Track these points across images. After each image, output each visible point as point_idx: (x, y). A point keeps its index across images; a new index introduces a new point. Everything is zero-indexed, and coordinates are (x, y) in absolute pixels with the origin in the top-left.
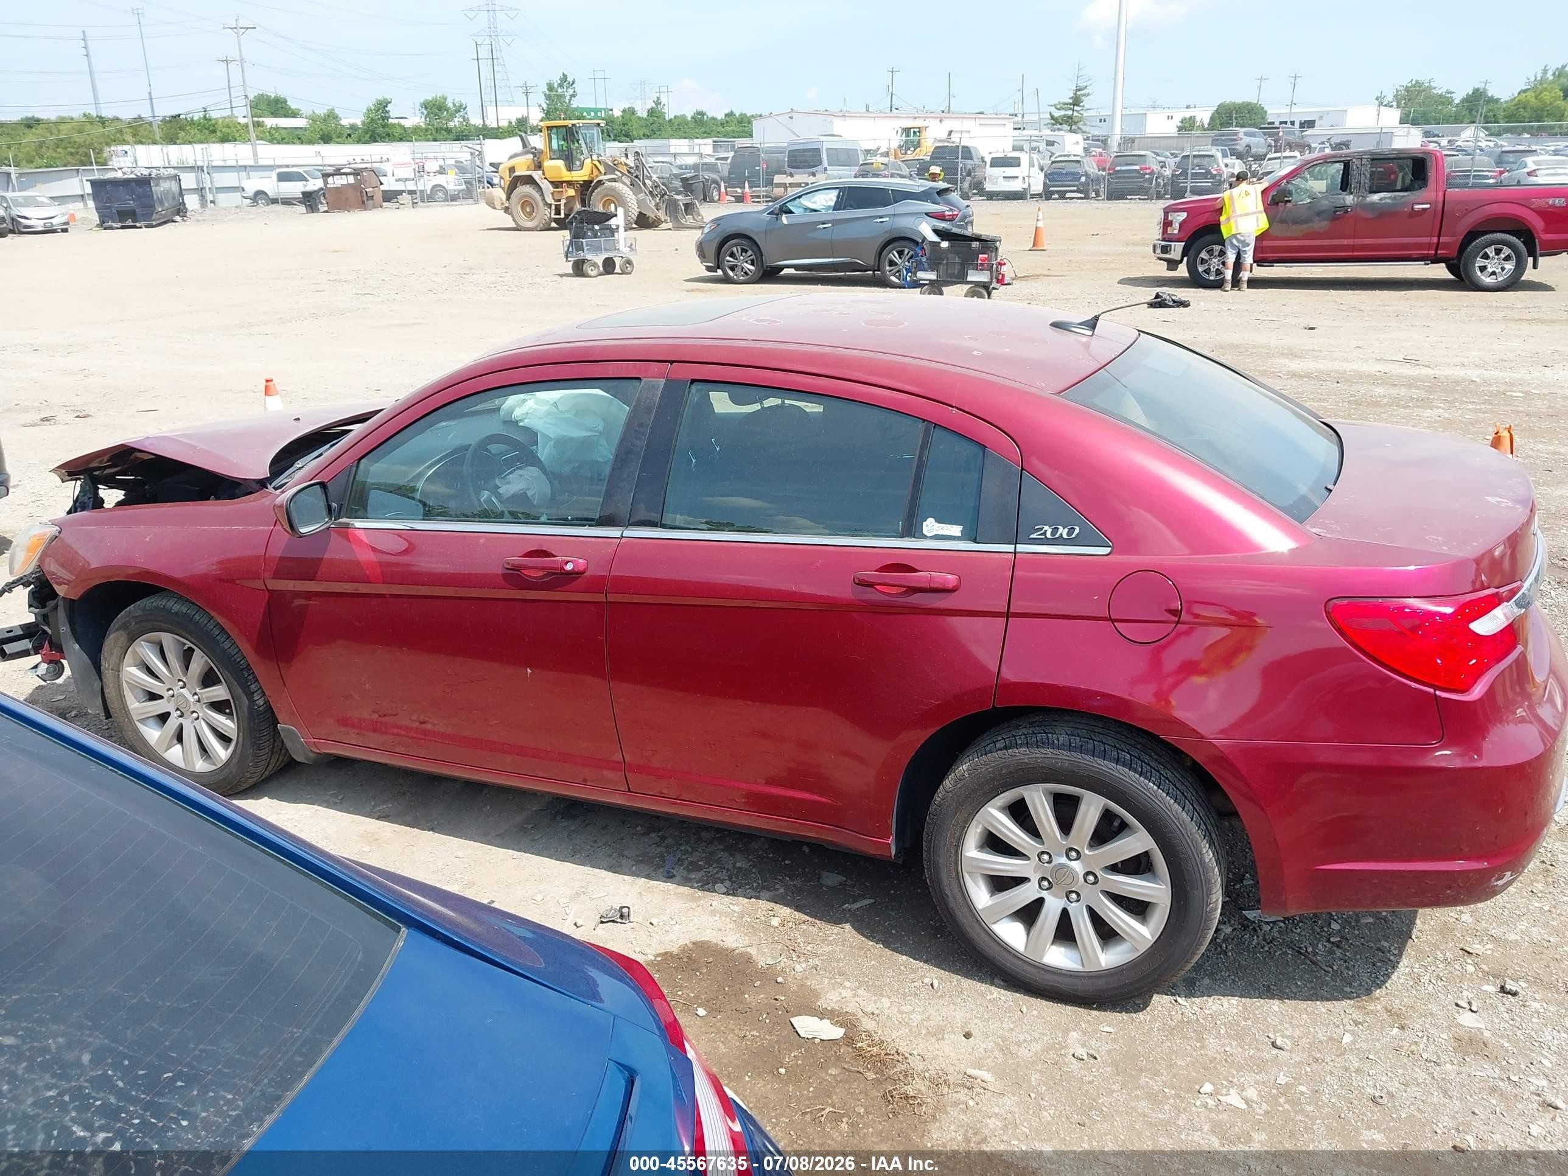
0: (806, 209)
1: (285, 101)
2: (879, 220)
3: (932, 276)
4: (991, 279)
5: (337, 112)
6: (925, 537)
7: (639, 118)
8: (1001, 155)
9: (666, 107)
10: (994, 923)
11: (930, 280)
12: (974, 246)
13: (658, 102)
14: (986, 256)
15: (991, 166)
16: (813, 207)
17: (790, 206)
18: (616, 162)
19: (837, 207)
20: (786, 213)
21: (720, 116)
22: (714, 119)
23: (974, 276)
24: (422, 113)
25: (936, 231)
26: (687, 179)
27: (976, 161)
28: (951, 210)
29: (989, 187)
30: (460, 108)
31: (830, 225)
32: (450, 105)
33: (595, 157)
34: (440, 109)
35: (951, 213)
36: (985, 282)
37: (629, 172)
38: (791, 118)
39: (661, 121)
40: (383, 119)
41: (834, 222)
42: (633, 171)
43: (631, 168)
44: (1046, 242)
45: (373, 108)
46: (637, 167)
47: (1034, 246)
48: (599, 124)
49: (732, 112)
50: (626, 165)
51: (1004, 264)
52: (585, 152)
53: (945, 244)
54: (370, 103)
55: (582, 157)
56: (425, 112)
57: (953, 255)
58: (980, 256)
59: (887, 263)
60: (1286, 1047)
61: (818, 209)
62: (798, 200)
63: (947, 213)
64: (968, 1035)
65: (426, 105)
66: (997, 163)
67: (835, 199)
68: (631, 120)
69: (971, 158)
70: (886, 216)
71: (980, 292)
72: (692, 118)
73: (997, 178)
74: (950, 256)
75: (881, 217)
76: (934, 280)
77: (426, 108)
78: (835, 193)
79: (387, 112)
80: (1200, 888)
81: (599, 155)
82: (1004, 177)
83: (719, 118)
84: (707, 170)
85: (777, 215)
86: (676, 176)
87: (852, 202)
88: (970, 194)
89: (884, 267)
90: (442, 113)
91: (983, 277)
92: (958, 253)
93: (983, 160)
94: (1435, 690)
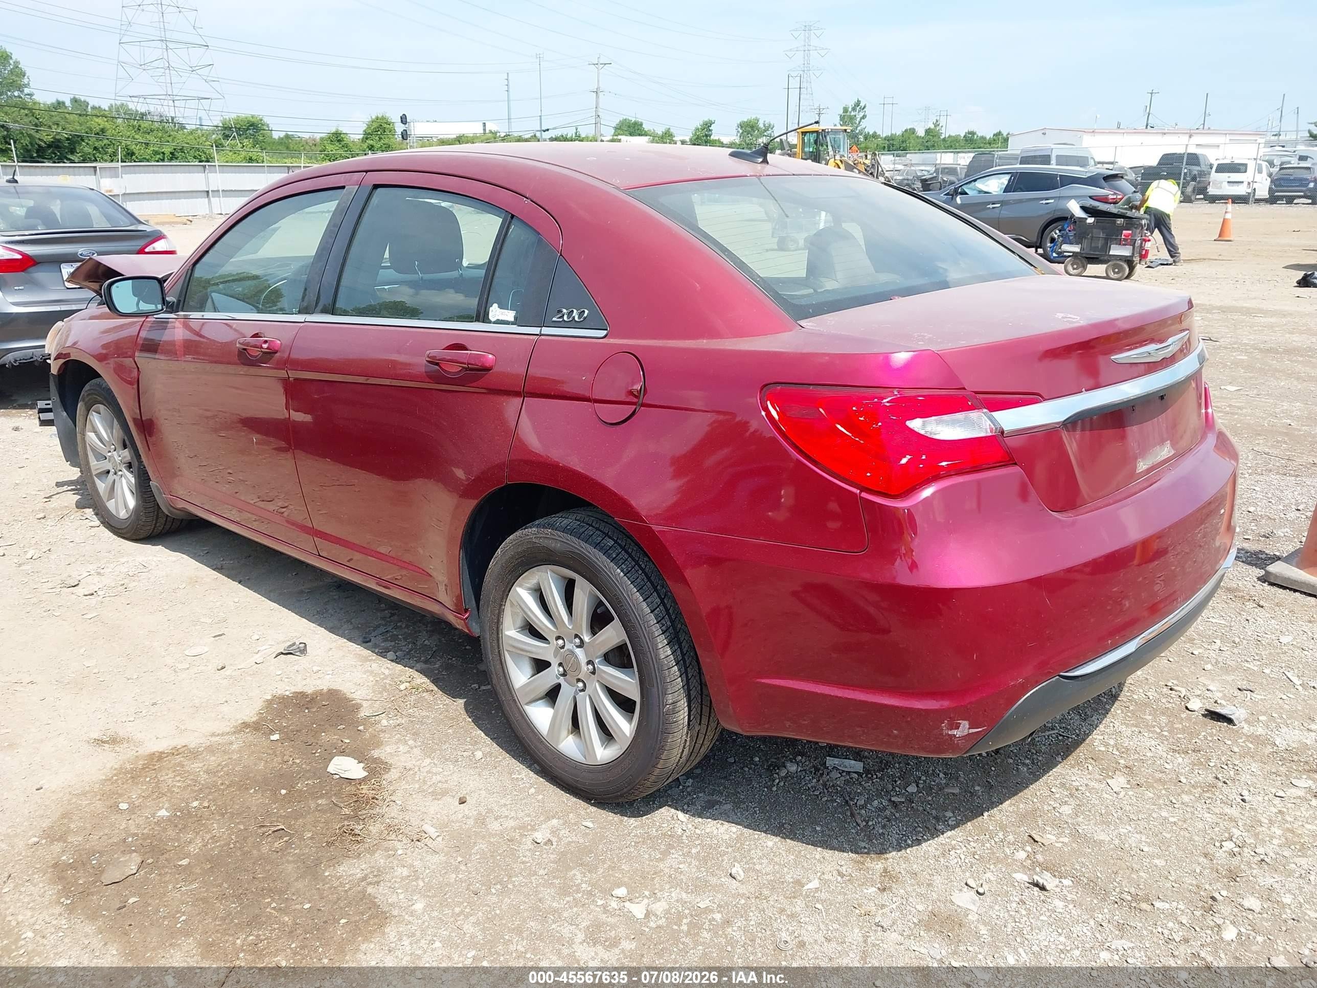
0: (980, 192)
1: (641, 125)
2: (1044, 202)
3: (1076, 249)
4: (1133, 254)
5: (671, 130)
6: (490, 322)
7: (918, 137)
8: (1228, 161)
9: (943, 129)
10: (527, 704)
11: (1073, 252)
12: (1119, 222)
13: (936, 125)
14: (1130, 232)
15: (1217, 171)
16: (985, 189)
17: (966, 189)
18: (856, 162)
19: (1007, 189)
20: (961, 194)
21: (989, 135)
22: (983, 138)
23: (1116, 251)
24: (738, 132)
25: (1083, 208)
26: (926, 180)
27: (1204, 168)
28: (1115, 194)
29: (1212, 191)
30: (769, 127)
31: (998, 205)
32: (761, 125)
33: (838, 157)
34: (752, 127)
35: (1115, 197)
36: (1127, 256)
37: (866, 170)
38: (1044, 134)
39: (935, 139)
40: (706, 136)
41: (1003, 203)
42: (868, 169)
43: (868, 166)
44: (1233, 234)
45: (700, 127)
46: (873, 165)
47: (1220, 236)
48: (845, 130)
49: (1000, 132)
50: (864, 164)
51: (1149, 240)
52: (831, 153)
53: (1091, 220)
54: (698, 124)
55: (828, 158)
56: (741, 131)
57: (1098, 230)
58: (1124, 232)
59: (1048, 240)
60: (738, 878)
61: (990, 191)
62: (973, 183)
63: (1111, 197)
64: (462, 802)
65: (741, 125)
66: (1222, 168)
67: (1006, 183)
68: (909, 138)
69: (1198, 164)
70: (1052, 198)
71: (1121, 265)
72: (964, 137)
73: (1222, 182)
74: (1095, 230)
75: (1047, 199)
76: (1077, 253)
77: (742, 127)
78: (1007, 177)
79: (710, 130)
80: (655, 685)
81: (842, 156)
82: (1228, 182)
83: (988, 138)
84: (947, 173)
85: (952, 195)
86: (918, 178)
87: (1022, 186)
88: (1193, 198)
89: (1046, 244)
90: (754, 131)
91: (1125, 251)
92: (1103, 229)
93: (1211, 166)
94: (861, 491)
